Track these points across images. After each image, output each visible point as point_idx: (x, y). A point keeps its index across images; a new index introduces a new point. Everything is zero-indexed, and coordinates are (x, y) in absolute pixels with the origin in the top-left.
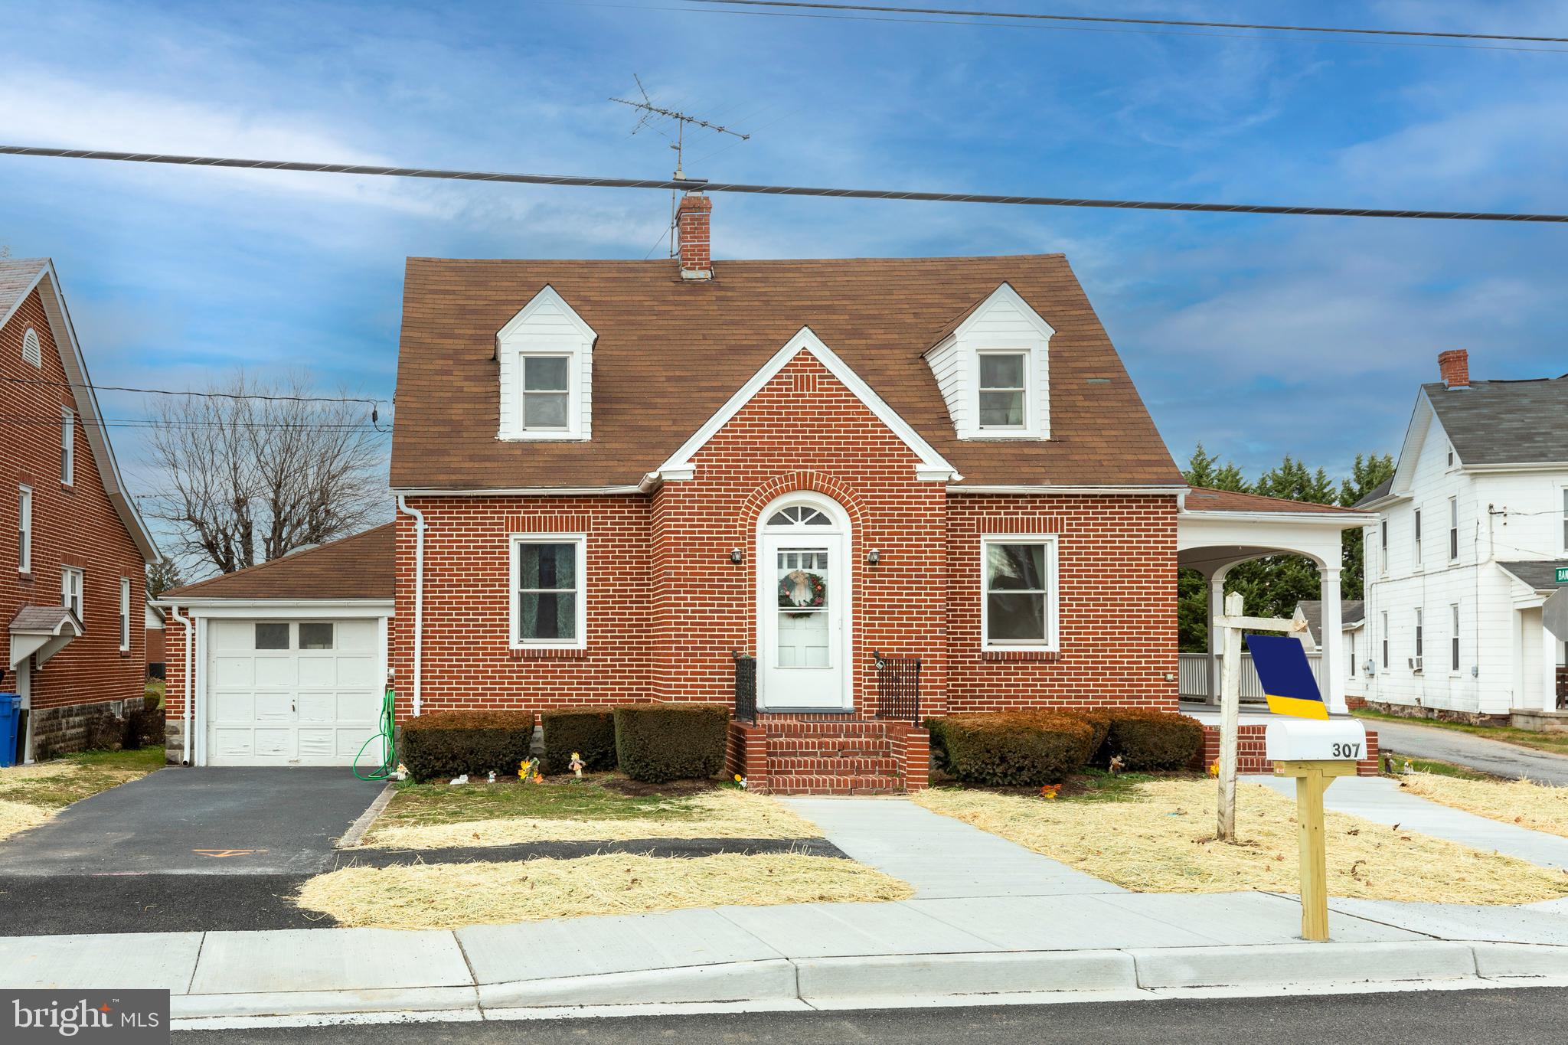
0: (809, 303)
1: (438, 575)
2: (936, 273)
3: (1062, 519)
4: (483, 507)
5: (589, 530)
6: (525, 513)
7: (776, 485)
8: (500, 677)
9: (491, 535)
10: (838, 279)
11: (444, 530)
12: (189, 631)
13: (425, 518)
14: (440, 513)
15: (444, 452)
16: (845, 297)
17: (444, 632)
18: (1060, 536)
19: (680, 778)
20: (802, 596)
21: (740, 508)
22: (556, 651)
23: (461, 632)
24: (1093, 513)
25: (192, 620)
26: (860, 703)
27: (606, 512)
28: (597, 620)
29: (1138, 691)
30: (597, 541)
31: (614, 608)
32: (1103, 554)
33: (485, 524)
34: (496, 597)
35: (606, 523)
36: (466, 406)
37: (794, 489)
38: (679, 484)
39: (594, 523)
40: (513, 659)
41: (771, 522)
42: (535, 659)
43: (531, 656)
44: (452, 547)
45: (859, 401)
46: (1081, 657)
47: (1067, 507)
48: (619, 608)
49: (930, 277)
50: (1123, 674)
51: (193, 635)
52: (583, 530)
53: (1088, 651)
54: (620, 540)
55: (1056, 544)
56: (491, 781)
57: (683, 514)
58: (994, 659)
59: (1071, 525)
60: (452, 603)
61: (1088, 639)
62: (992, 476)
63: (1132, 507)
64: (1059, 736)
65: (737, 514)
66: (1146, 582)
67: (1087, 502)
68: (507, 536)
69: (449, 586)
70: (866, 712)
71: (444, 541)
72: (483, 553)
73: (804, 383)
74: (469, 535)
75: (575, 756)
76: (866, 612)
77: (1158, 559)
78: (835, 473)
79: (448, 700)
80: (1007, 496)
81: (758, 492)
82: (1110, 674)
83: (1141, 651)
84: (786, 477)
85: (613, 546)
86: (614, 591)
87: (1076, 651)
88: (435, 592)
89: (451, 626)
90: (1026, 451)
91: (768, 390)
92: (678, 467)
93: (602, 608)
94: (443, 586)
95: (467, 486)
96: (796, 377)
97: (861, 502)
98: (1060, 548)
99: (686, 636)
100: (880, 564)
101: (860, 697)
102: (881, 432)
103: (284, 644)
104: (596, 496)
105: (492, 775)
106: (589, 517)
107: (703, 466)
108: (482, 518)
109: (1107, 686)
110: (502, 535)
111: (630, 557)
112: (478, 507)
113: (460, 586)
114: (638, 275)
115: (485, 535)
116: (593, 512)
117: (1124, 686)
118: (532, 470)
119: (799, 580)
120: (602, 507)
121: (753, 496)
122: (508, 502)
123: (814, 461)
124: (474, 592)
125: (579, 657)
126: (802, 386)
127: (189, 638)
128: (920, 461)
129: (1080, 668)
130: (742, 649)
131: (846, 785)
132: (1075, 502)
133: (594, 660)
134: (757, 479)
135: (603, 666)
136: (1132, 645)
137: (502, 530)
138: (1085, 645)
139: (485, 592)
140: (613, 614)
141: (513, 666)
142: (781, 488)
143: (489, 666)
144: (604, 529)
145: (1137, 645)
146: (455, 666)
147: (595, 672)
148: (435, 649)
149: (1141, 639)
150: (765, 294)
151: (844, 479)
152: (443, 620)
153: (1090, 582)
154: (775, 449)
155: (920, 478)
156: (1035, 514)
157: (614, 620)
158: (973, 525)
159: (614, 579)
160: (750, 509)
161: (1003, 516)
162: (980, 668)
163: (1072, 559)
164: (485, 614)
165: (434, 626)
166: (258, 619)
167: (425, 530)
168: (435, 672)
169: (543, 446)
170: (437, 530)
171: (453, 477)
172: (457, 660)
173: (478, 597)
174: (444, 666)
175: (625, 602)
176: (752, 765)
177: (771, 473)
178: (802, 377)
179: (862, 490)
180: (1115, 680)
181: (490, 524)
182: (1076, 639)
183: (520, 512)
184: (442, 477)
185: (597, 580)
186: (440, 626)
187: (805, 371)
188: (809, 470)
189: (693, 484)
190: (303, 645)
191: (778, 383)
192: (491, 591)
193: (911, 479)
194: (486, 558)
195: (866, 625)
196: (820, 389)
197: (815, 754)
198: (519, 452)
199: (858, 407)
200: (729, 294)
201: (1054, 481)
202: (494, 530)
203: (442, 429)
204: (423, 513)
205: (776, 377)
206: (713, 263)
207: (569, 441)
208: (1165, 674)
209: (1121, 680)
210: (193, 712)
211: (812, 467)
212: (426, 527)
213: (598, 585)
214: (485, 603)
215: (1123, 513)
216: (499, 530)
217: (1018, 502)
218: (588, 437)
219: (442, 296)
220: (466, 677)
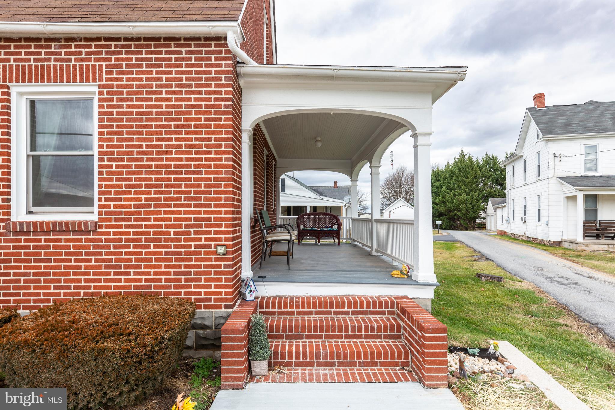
3: (101, 66)
24: (137, 59)
32: (147, 106)
46: (121, 227)
47: (106, 52)
50: (169, 247)
53: (130, 220)
55: (97, 97)
61: (130, 206)
63: (181, 52)
66: (197, 139)
67: (130, 46)
77: (210, 113)
80: (38, 37)
82: (155, 247)
83: (189, 219)
87: (116, 220)
98: (100, 100)
109: (150, 260)
117: (170, 260)
129: (120, 240)
132: (116, 46)
136: (180, 213)
138: (126, 213)
145: (186, 212)
149: (189, 206)
156: (70, 60)
162: (5, 241)
163: (111, 113)
180: (160, 253)
182: (115, 207)
208: (216, 246)
209: (167, 253)
217: (50, 46)
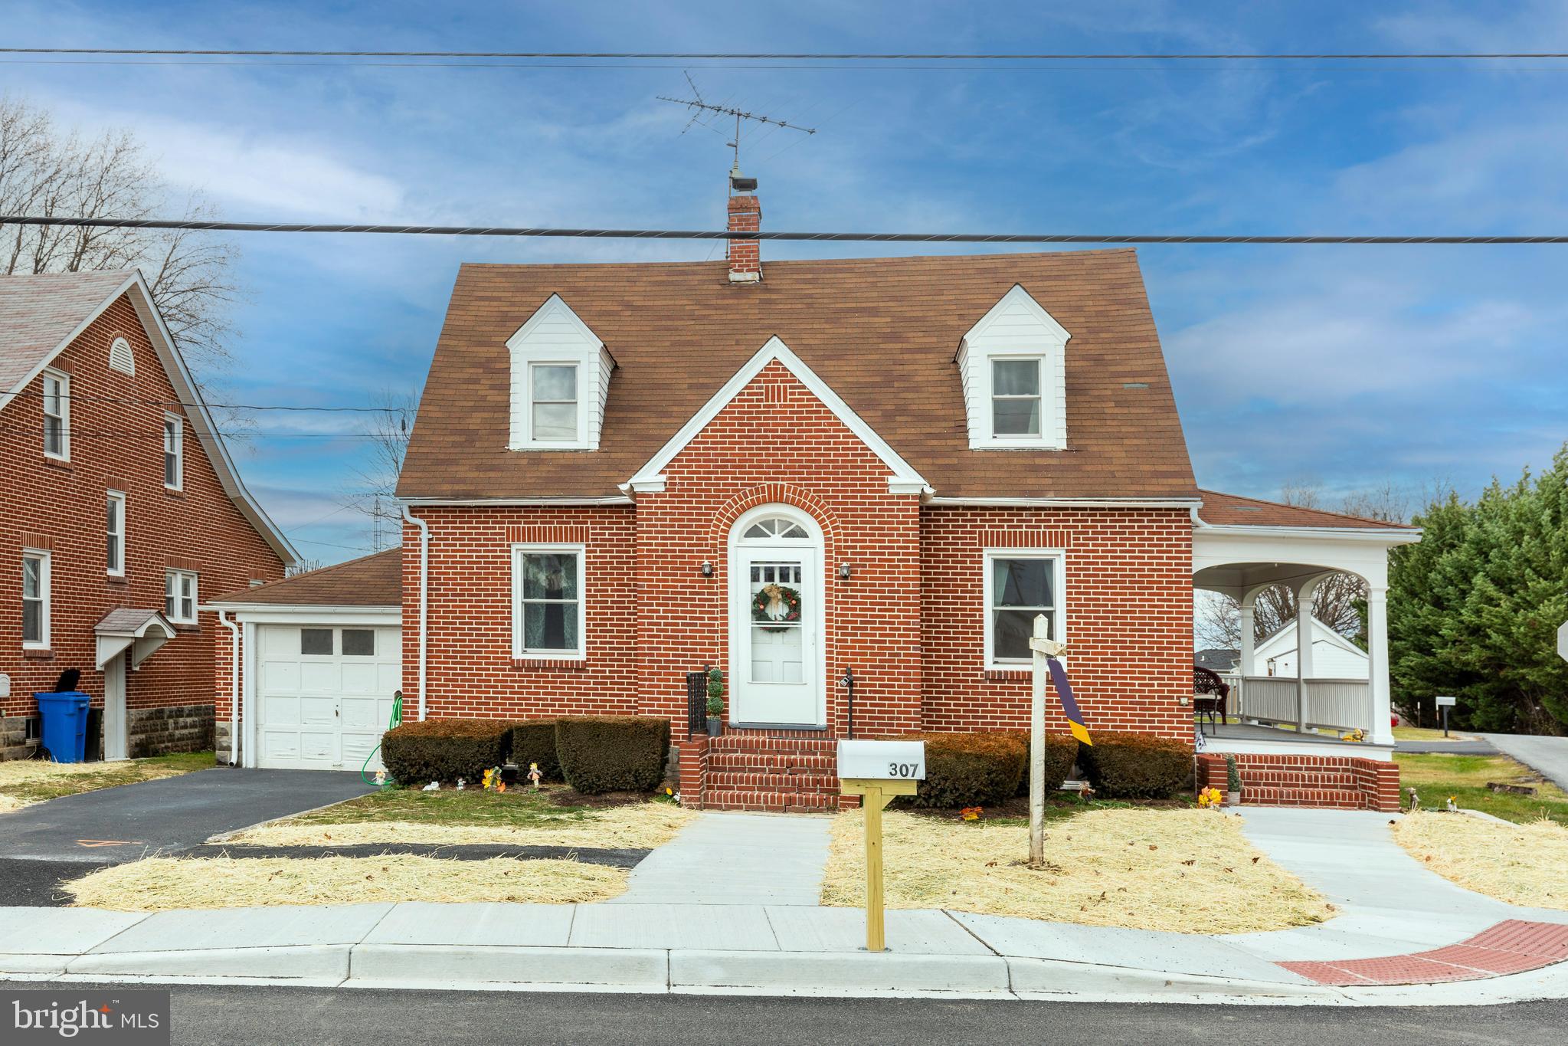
0: (854, 305)
1: (442, 584)
2: (995, 271)
3: (1068, 533)
4: (485, 517)
5: (587, 540)
6: (525, 523)
7: (746, 497)
8: (502, 687)
9: (492, 545)
10: (889, 279)
11: (448, 539)
12: (236, 636)
13: (429, 528)
14: (444, 522)
15: (453, 462)
16: (894, 298)
17: (448, 640)
18: (1068, 551)
20: (778, 610)
21: (711, 520)
22: (556, 662)
23: (465, 640)
24: (1102, 527)
25: (240, 624)
26: (833, 721)
27: (604, 523)
28: (596, 631)
29: (1150, 715)
30: (595, 551)
31: (612, 619)
32: (1112, 570)
33: (487, 534)
34: (497, 607)
35: (604, 534)
36: (485, 415)
37: (765, 502)
38: (651, 496)
39: (593, 534)
40: (514, 669)
41: (749, 534)
42: (536, 669)
43: (532, 667)
44: (456, 557)
45: (830, 412)
46: (1089, 678)
47: (1074, 521)
48: (618, 620)
50: (1134, 697)
51: (240, 639)
52: (582, 541)
53: (1097, 672)
54: (618, 551)
55: (1063, 560)
56: (460, 788)
57: (655, 526)
58: (997, 678)
59: (1078, 539)
60: (455, 612)
61: (1097, 660)
62: (995, 488)
63: (1143, 521)
64: (979, 757)
65: (709, 527)
66: (1158, 600)
67: (1095, 515)
68: (509, 546)
69: (453, 595)
70: (838, 730)
71: (447, 551)
72: (485, 563)
73: (774, 394)
74: (471, 545)
75: (534, 766)
76: (838, 628)
77: (1171, 576)
78: (806, 485)
79: (453, 709)
80: (1011, 508)
81: (729, 504)
82: (1121, 697)
83: (1153, 673)
84: (757, 490)
85: (611, 557)
86: (612, 602)
87: (1084, 671)
88: (440, 601)
89: (455, 635)
90: (1039, 461)
91: (739, 400)
92: (650, 478)
93: (601, 619)
94: (447, 595)
95: (468, 495)
96: (767, 387)
97: (832, 516)
98: (1068, 563)
99: (659, 649)
100: (852, 578)
101: (833, 714)
102: (853, 443)
103: (328, 650)
104: (594, 506)
105: (461, 782)
106: (587, 528)
107: (675, 478)
108: (484, 528)
109: (1117, 709)
110: (503, 545)
111: (628, 568)
112: (480, 517)
113: (464, 595)
114: (686, 278)
115: (487, 545)
116: (592, 523)
117: (1135, 709)
118: (533, 480)
119: (771, 594)
120: (600, 517)
121: (724, 509)
122: (509, 512)
123: (785, 473)
124: (477, 601)
125: (580, 668)
126: (773, 397)
127: (236, 642)
128: (893, 473)
129: (1088, 690)
130: (714, 663)
131: (780, 801)
132: (1082, 515)
133: (593, 671)
134: (728, 491)
135: (602, 677)
136: (1144, 666)
137: (503, 540)
138: (1094, 666)
139: (487, 601)
140: (611, 625)
141: (514, 676)
142: (752, 500)
143: (492, 675)
144: (602, 540)
145: (1149, 666)
146: (459, 675)
147: (594, 683)
148: (440, 657)
149: (1153, 660)
150: (810, 296)
151: (815, 491)
152: (448, 629)
153: (1098, 599)
154: (746, 461)
155: (893, 491)
156: (1040, 527)
157: (612, 631)
158: (975, 538)
159: (612, 590)
160: (720, 521)
161: (1006, 529)
162: (983, 688)
163: (1079, 575)
164: (488, 624)
165: (439, 634)
166: (304, 625)
167: (429, 539)
168: (440, 680)
169: (550, 456)
170: (441, 539)
171: (457, 487)
172: (461, 669)
173: (481, 607)
174: (448, 674)
175: (623, 614)
176: (685, 779)
177: (742, 485)
178: (773, 387)
179: (834, 503)
180: (1126, 703)
181: (492, 534)
182: (1083, 659)
183: (520, 523)
184: (445, 487)
185: (595, 591)
186: (444, 634)
187: (777, 381)
188: (780, 483)
189: (665, 496)
191: (749, 394)
192: (493, 601)
193: (883, 491)
194: (488, 568)
195: (838, 641)
196: (791, 400)
198: (525, 462)
199: (830, 418)
200: (774, 296)
202: (495, 540)
203: (456, 438)
204: (428, 523)
205: (746, 388)
206: (763, 264)
207: (576, 451)
208: (1178, 698)
209: (1131, 703)
210: (240, 715)
211: (783, 479)
212: (431, 536)
213: (596, 596)
214: (488, 612)
215: (1133, 527)
216: (500, 539)
217: (1022, 515)
218: (595, 446)
219: (487, 303)
220: (469, 686)
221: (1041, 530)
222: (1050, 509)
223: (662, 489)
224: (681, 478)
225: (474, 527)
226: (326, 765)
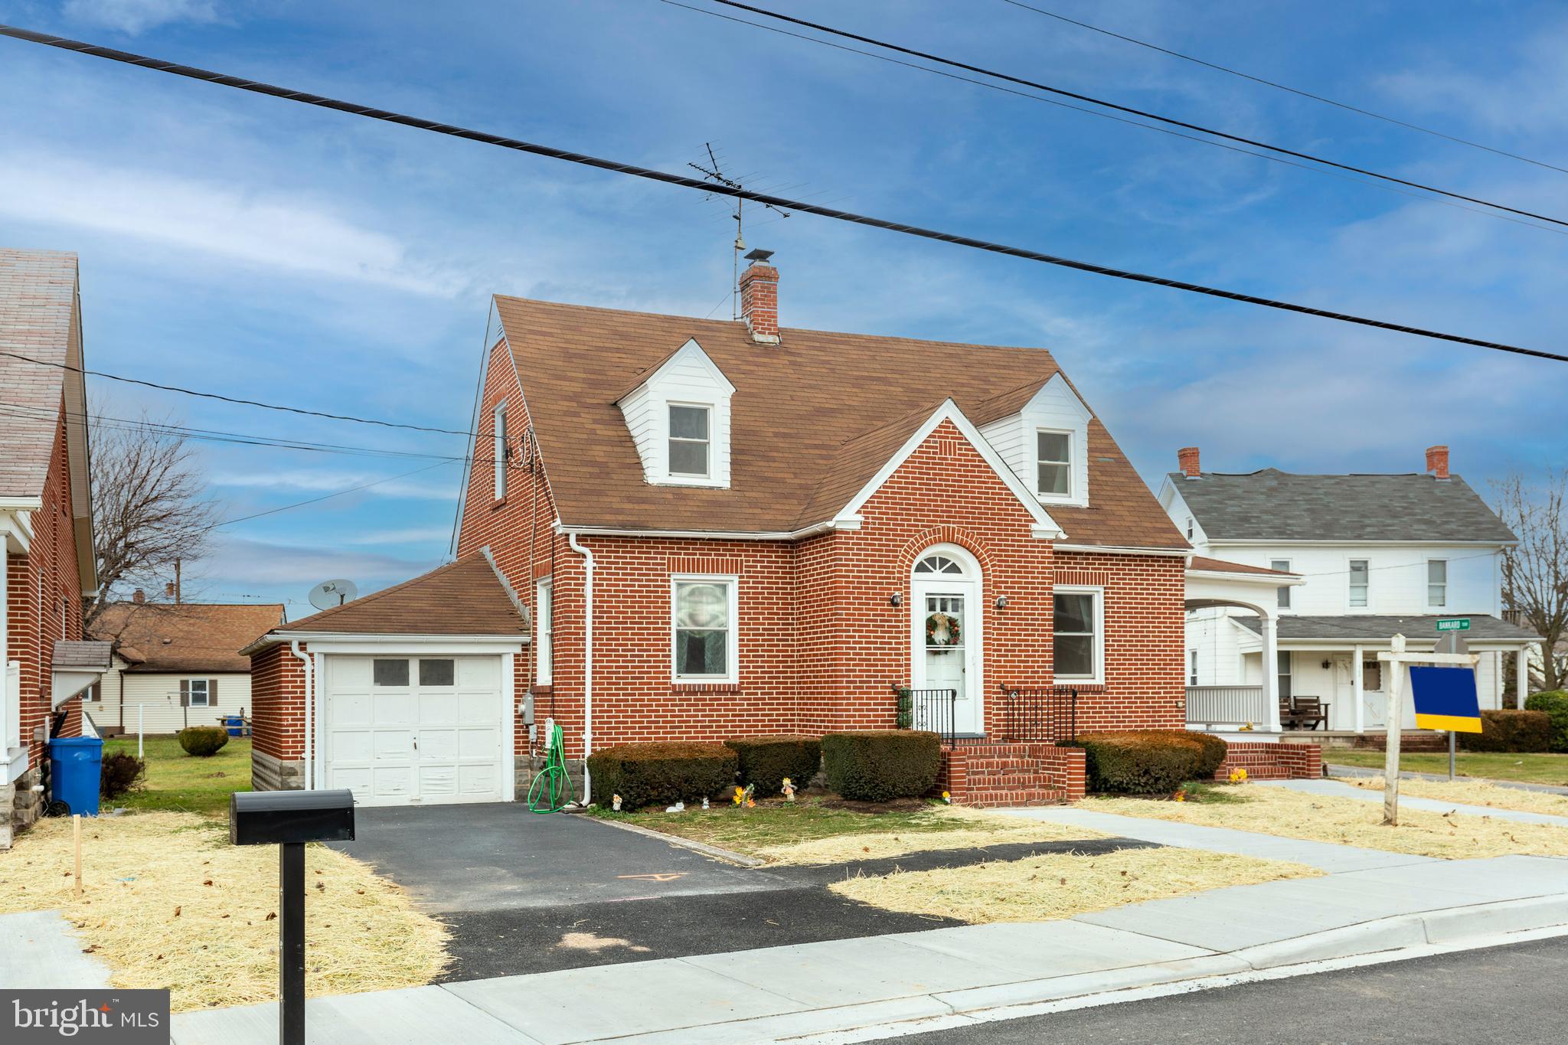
0: (866, 374)
1: (606, 612)
2: (957, 356)
3: (1107, 573)
4: (647, 547)
5: (741, 572)
6: (685, 554)
7: (926, 537)
8: (663, 711)
9: (654, 575)
10: (883, 354)
11: (610, 568)
12: (308, 668)
13: (594, 557)
14: (607, 552)
15: (600, 493)
16: (893, 371)
17: (611, 667)
18: (1105, 588)
19: (901, 797)
20: (940, 635)
21: (897, 557)
22: (714, 685)
23: (627, 667)
24: (1129, 570)
25: (311, 655)
26: (990, 729)
27: (756, 556)
28: (749, 656)
29: (1158, 716)
30: (748, 583)
31: (764, 645)
33: (649, 564)
34: (659, 634)
35: (756, 567)
36: (605, 448)
37: (940, 541)
38: (848, 533)
39: (746, 566)
40: (675, 693)
41: (918, 570)
42: (695, 693)
43: (692, 691)
44: (618, 585)
45: (988, 467)
46: (1121, 688)
47: (1111, 564)
48: (768, 645)
49: (954, 359)
50: (1149, 703)
51: (313, 671)
52: (737, 572)
53: (1125, 683)
54: (768, 583)
55: (1102, 595)
56: (705, 807)
57: (852, 560)
58: (1060, 690)
59: (1114, 579)
60: (618, 640)
61: (1125, 674)
63: (1154, 566)
65: (896, 562)
66: (1164, 627)
67: (1125, 559)
68: (669, 575)
69: (616, 623)
70: (995, 736)
71: (610, 580)
72: (647, 591)
73: (945, 448)
74: (634, 574)
75: (787, 781)
76: (993, 650)
77: (1172, 609)
78: (972, 528)
79: (616, 733)
80: (1069, 553)
81: (912, 543)
82: (1140, 703)
83: (1161, 683)
84: (934, 530)
85: (762, 588)
86: (764, 629)
87: (1117, 683)
88: (602, 628)
89: (618, 661)
90: (1076, 516)
91: (920, 452)
92: (848, 518)
93: (754, 645)
94: (610, 623)
95: (635, 527)
96: (941, 442)
97: (990, 555)
98: (1105, 598)
100: (1005, 608)
101: (990, 724)
102: (1006, 494)
103: (404, 681)
104: (748, 541)
105: (706, 801)
106: (742, 560)
107: (868, 518)
108: (646, 558)
109: (1137, 712)
110: (664, 575)
111: (777, 599)
112: (642, 547)
113: (626, 623)
114: (714, 334)
115: (649, 575)
116: (746, 556)
117: (1149, 712)
118: (689, 514)
119: (939, 622)
120: (753, 551)
122: (670, 543)
123: (955, 517)
124: (639, 629)
125: (733, 691)
126: (945, 451)
127: (308, 674)
128: (1034, 521)
129: (1119, 698)
130: (899, 682)
131: (1022, 798)
132: (1117, 559)
133: (747, 694)
134: (911, 531)
135: (755, 699)
136: (1155, 678)
137: (664, 570)
138: (1123, 679)
139: (649, 629)
140: (763, 651)
141: (675, 700)
142: (930, 540)
143: (654, 700)
144: (754, 572)
145: (1158, 679)
146: (622, 700)
147: (748, 705)
148: (603, 684)
149: (1161, 674)
150: (828, 362)
151: (978, 534)
152: (610, 656)
153: (1126, 627)
154: (925, 505)
155: (1035, 536)
156: (1089, 568)
157: (763, 656)
159: (764, 619)
160: (905, 557)
161: (1066, 570)
163: (1114, 608)
164: (649, 650)
165: (602, 661)
166: (376, 655)
167: (594, 568)
168: (603, 706)
169: (690, 492)
170: (605, 568)
171: (620, 518)
172: (624, 695)
173: (643, 634)
174: (611, 700)
175: (773, 640)
176: (956, 783)
177: (922, 526)
178: (945, 442)
179: (991, 544)
180: (1144, 707)
181: (654, 564)
182: (1116, 674)
183: (680, 554)
184: (608, 517)
185: (749, 619)
186: (608, 661)
187: (948, 438)
188: (951, 525)
189: (860, 533)
190: (424, 681)
191: (927, 447)
192: (654, 629)
193: (1027, 536)
194: (650, 597)
195: (994, 661)
196: (959, 454)
197: (983, 772)
199: (988, 472)
200: (798, 359)
201: (1104, 542)
202: (657, 570)
203: (591, 470)
204: (592, 551)
205: (926, 441)
206: (780, 330)
207: (711, 488)
208: (1176, 703)
209: (1147, 707)
210: (313, 752)
211: (954, 523)
212: (595, 565)
213: (749, 624)
214: (649, 640)
215: (1149, 570)
216: (662, 570)
217: (1077, 559)
218: (727, 485)
219: (541, 337)
220: (632, 711)
221: (1090, 571)
222: (1095, 554)
223: (858, 527)
224: (873, 518)
225: (637, 558)
226: (403, 800)
